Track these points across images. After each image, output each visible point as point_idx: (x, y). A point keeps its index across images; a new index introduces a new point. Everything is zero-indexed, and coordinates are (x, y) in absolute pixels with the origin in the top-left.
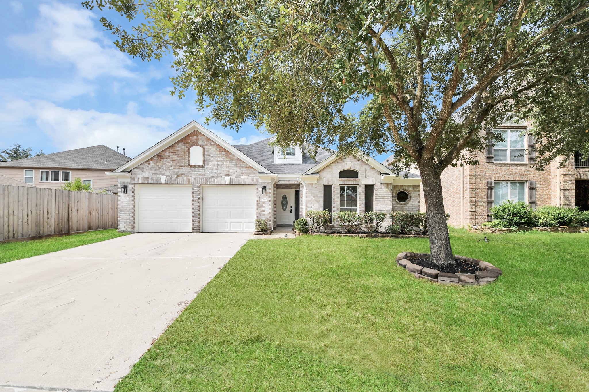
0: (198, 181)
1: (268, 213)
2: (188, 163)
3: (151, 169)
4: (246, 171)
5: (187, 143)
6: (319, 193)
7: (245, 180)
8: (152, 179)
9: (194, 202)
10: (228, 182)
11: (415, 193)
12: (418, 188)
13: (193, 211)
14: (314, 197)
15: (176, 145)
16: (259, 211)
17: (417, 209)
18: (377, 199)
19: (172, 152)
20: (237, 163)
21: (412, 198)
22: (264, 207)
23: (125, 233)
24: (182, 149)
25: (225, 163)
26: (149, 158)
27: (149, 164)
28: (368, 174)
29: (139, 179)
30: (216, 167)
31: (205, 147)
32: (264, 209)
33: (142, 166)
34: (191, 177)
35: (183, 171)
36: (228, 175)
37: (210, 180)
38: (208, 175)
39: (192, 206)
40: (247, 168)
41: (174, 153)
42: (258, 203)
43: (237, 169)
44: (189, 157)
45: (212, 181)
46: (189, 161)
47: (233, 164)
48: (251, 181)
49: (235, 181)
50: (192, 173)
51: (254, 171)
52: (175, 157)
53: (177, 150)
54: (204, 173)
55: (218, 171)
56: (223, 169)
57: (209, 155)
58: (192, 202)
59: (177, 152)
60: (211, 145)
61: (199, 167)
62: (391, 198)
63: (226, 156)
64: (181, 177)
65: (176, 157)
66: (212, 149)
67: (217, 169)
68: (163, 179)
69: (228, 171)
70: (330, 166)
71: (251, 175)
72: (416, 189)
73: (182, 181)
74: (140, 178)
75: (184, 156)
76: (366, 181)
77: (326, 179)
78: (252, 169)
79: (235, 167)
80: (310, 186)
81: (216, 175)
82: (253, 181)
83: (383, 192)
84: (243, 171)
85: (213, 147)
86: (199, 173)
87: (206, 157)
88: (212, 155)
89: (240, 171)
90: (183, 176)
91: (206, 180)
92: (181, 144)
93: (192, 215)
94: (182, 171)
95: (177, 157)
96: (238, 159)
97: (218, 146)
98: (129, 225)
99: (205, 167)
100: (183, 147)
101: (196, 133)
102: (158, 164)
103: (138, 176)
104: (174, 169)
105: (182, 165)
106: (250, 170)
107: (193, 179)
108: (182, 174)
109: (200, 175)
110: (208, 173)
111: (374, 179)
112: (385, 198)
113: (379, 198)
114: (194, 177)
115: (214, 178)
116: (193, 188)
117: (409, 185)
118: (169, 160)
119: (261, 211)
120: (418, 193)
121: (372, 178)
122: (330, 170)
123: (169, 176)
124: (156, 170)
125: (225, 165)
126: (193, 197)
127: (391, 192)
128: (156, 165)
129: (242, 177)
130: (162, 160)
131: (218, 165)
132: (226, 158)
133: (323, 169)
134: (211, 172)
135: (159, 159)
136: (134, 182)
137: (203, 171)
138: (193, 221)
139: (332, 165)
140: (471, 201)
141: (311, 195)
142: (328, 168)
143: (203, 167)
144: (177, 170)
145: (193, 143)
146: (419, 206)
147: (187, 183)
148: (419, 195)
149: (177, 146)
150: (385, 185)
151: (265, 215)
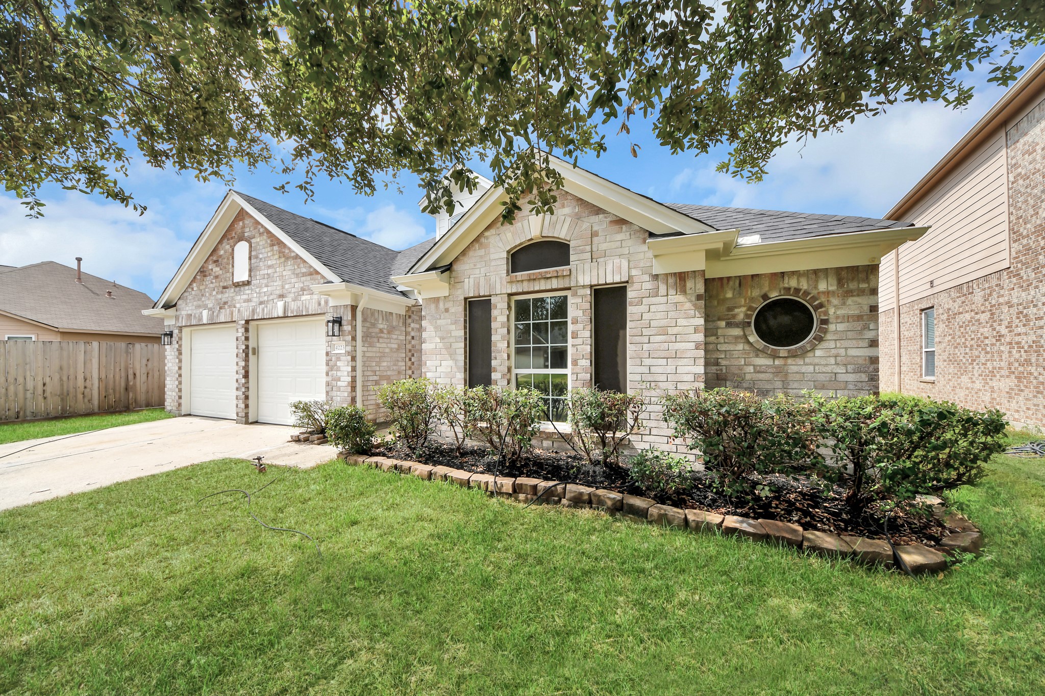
0: (243, 315)
1: (346, 384)
2: (231, 278)
3: (194, 299)
4: (308, 282)
5: (231, 238)
6: (453, 327)
7: (307, 303)
8: (195, 316)
9: (238, 360)
10: (281, 312)
11: (850, 301)
12: (867, 280)
13: (238, 376)
14: (442, 339)
15: (220, 245)
16: (329, 379)
17: (864, 377)
18: (638, 339)
19: (215, 261)
20: (296, 268)
21: (832, 327)
22: (338, 370)
24: (226, 252)
25: (277, 270)
26: (193, 278)
27: (193, 289)
28: (601, 244)
30: (266, 281)
31: (253, 241)
32: (339, 374)
33: (186, 294)
34: (235, 307)
35: (226, 296)
36: (282, 296)
37: (258, 310)
38: (255, 300)
40: (311, 274)
41: (217, 262)
42: (328, 358)
43: (295, 280)
44: (233, 265)
45: (260, 312)
46: (233, 274)
47: (289, 269)
48: (317, 306)
49: (292, 308)
50: (236, 298)
51: (322, 281)
52: (218, 270)
53: (221, 256)
54: (250, 296)
55: (269, 289)
56: (275, 284)
57: (257, 257)
58: (235, 360)
59: (220, 260)
60: (260, 235)
61: (244, 284)
62: (696, 331)
63: (280, 252)
64: (224, 308)
66: (261, 243)
67: (267, 286)
68: (205, 316)
69: (283, 287)
70: (483, 240)
72: (853, 286)
73: (225, 316)
75: (227, 266)
76: (595, 273)
77: (472, 280)
78: (319, 277)
79: (293, 276)
81: (266, 298)
82: (319, 304)
83: (662, 308)
84: (303, 283)
85: (261, 238)
86: (244, 297)
87: (253, 261)
88: (261, 256)
89: (299, 285)
90: (227, 307)
91: (253, 311)
92: (225, 243)
93: (235, 385)
95: (220, 269)
96: (297, 257)
97: (269, 233)
98: (174, 401)
99: (252, 283)
100: (227, 247)
101: (240, 216)
102: (201, 287)
103: (182, 313)
104: (217, 293)
105: (226, 284)
106: (315, 280)
107: (237, 310)
108: (225, 303)
109: (245, 301)
110: (255, 295)
111: (625, 264)
112: (670, 331)
113: (645, 332)
114: (238, 306)
115: (263, 306)
116: (237, 330)
117: (816, 272)
118: (212, 277)
119: (334, 380)
120: (865, 301)
121: (617, 261)
122: (482, 252)
123: (211, 309)
124: (198, 300)
125: (278, 274)
126: (237, 347)
127: (696, 307)
128: (199, 289)
129: (303, 298)
130: (205, 279)
131: (269, 276)
132: (280, 257)
133: (464, 253)
134: (260, 293)
135: (202, 277)
136: (179, 325)
137: (250, 292)
138: (237, 397)
139: (486, 234)
141: (433, 334)
142: (477, 246)
143: (248, 283)
144: (220, 296)
145: (238, 236)
146: (875, 360)
147: (230, 319)
148: (874, 309)
149: (221, 248)
150: (671, 280)
151: (342, 389)
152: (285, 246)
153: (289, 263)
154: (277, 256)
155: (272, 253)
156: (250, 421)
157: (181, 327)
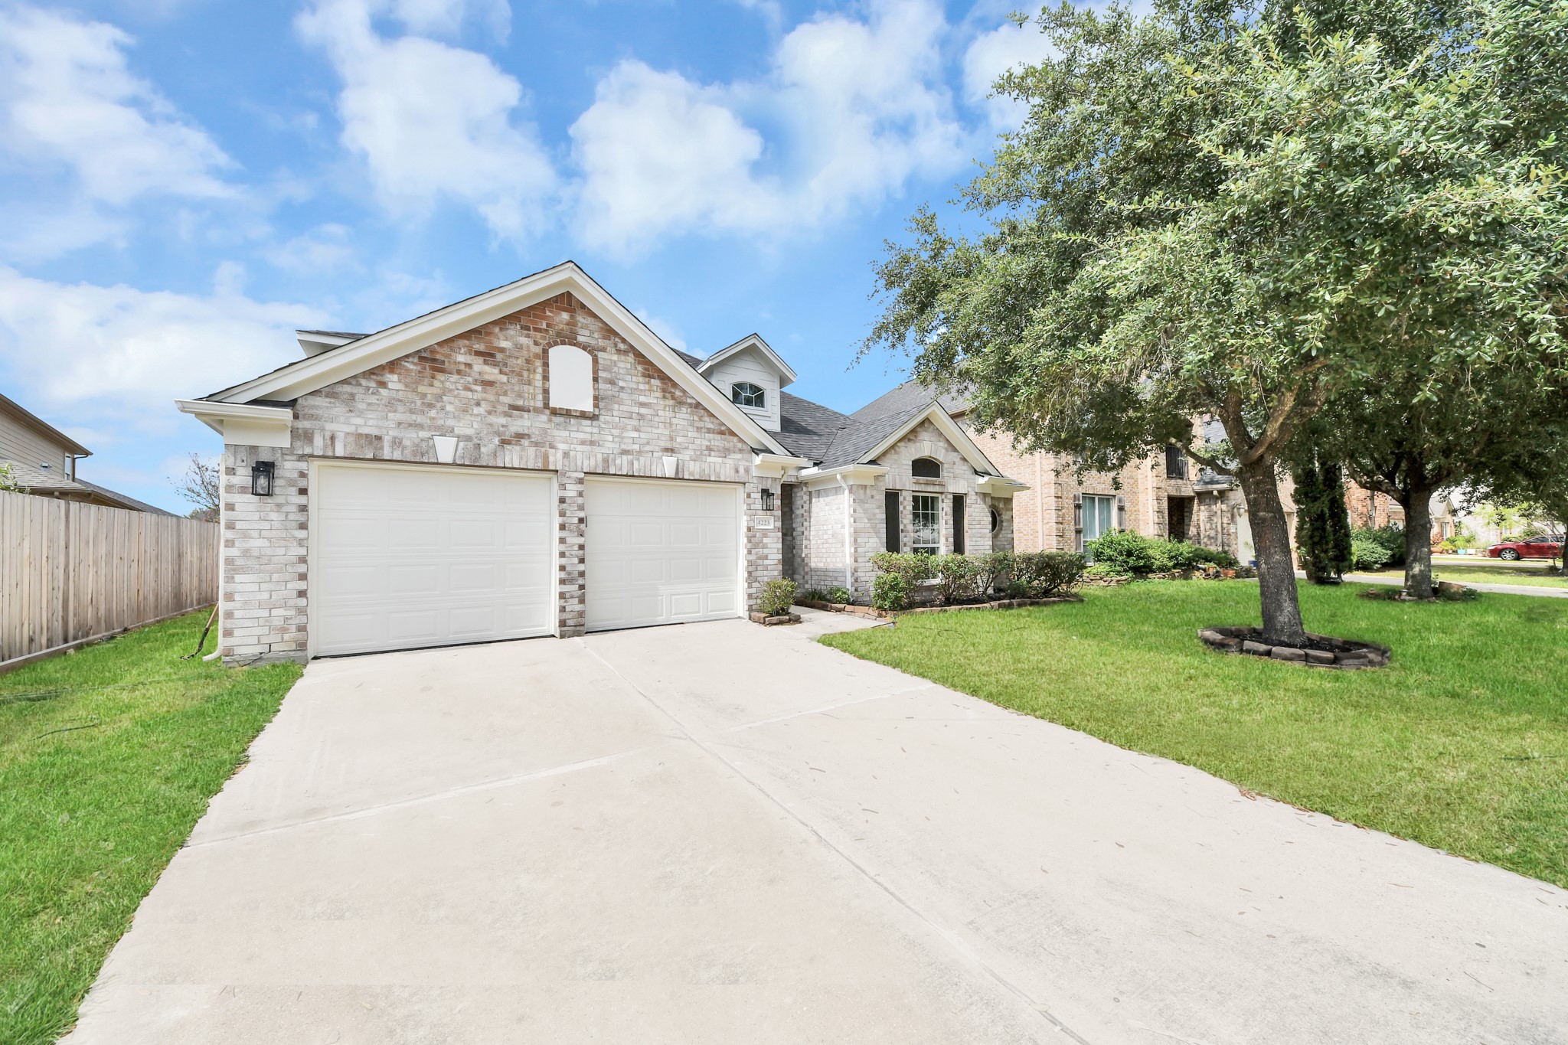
0: (579, 463)
1: (776, 562)
2: (540, 397)
3: (391, 405)
4: (717, 441)
5: (536, 330)
6: (877, 511)
7: (718, 467)
8: (397, 443)
9: (564, 534)
10: (670, 472)
11: (1008, 513)
12: (1011, 505)
13: (564, 561)
14: (869, 520)
15: (497, 330)
16: (752, 557)
17: (1011, 546)
18: (971, 526)
19: (478, 353)
20: (696, 418)
22: (765, 547)
24: (519, 347)
25: (660, 413)
26: (384, 361)
27: (383, 384)
28: (957, 470)
29: (333, 438)
30: (635, 423)
31: (600, 354)
32: (765, 551)
33: (347, 388)
34: (552, 447)
35: (522, 423)
36: (670, 451)
37: (618, 462)
38: (609, 446)
39: (557, 547)
40: (722, 433)
41: (488, 356)
42: (750, 534)
43: (695, 434)
44: (546, 378)
45: (622, 464)
46: (546, 392)
47: (683, 417)
48: (733, 472)
49: (691, 469)
50: (556, 433)
51: (740, 445)
52: (491, 373)
53: (502, 350)
54: (596, 438)
55: (642, 435)
56: (655, 431)
57: (612, 382)
58: (557, 534)
59: (499, 356)
60: (619, 351)
61: (583, 415)
62: (990, 524)
63: (664, 391)
64: (518, 443)
65: (496, 371)
66: (622, 365)
67: (637, 430)
68: (446, 449)
69: (672, 439)
70: (895, 449)
71: (733, 456)
72: (1008, 506)
73: (521, 458)
74: (340, 436)
75: (525, 374)
76: (953, 486)
77: (890, 477)
78: (735, 439)
79: (690, 429)
80: (862, 492)
81: (636, 447)
82: (737, 471)
83: (979, 510)
84: (710, 441)
85: (623, 358)
86: (581, 436)
87: (602, 385)
88: (621, 384)
89: (703, 441)
90: (525, 442)
91: (606, 461)
92: (514, 330)
93: (556, 575)
94: (519, 422)
95: (501, 372)
96: (698, 405)
97: (639, 356)
98: (284, 630)
99: (602, 418)
100: (523, 340)
101: (566, 301)
102: (421, 389)
103: (330, 427)
104: (489, 413)
105: (520, 403)
106: (729, 442)
107: (560, 455)
108: (520, 436)
109: (583, 443)
110: (610, 438)
111: (966, 484)
112: (981, 522)
113: (974, 523)
114: (562, 447)
115: (630, 457)
116: (563, 486)
117: (1000, 498)
118: (470, 379)
119: (759, 558)
120: (1010, 513)
121: (962, 481)
122: (895, 457)
123: (468, 438)
124: (412, 412)
125: (662, 419)
126: (562, 514)
127: (989, 511)
128: (414, 390)
129: (709, 459)
130: (440, 376)
131: (641, 417)
132: (664, 397)
133: (885, 454)
134: (620, 436)
135: (428, 372)
136: (308, 450)
137: (595, 430)
138: (562, 596)
139: (899, 444)
141: (861, 515)
142: (894, 452)
143: (593, 417)
144: (503, 420)
145: (558, 334)
146: (1013, 538)
147: (540, 466)
148: (1012, 517)
149: (501, 336)
150: (982, 497)
151: (770, 568)
152: (675, 385)
153: (684, 410)
154: (659, 394)
155: (647, 387)
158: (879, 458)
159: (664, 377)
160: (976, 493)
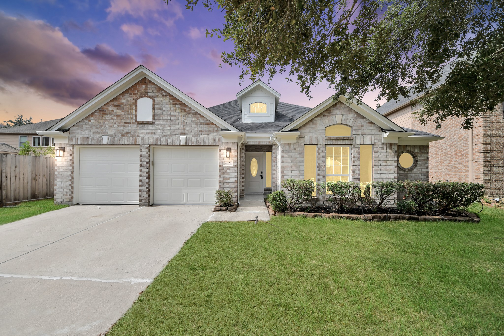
0: (147, 141)
2: (134, 118)
3: (91, 127)
4: (205, 128)
5: (134, 94)
6: (299, 156)
7: (205, 139)
8: (93, 139)
9: (141, 168)
10: (183, 142)
11: (423, 155)
12: (426, 150)
13: (141, 178)
14: (292, 161)
15: (121, 97)
16: (221, 179)
17: (425, 177)
18: (377, 164)
19: (116, 106)
20: (195, 119)
21: (418, 163)
22: (228, 174)
23: (62, 205)
24: (128, 101)
25: (180, 118)
26: (90, 114)
27: (90, 121)
28: (365, 130)
29: (77, 139)
30: (169, 124)
31: (156, 99)
32: (228, 176)
33: (81, 123)
34: (138, 136)
35: (128, 128)
36: (183, 134)
37: (162, 140)
38: (159, 133)
39: (139, 173)
40: (208, 124)
41: (118, 106)
42: (221, 168)
43: (195, 126)
44: (136, 111)
45: (163, 141)
46: (136, 116)
47: (189, 119)
48: (212, 141)
49: (193, 140)
50: (139, 131)
51: (216, 129)
52: (119, 112)
53: (123, 103)
54: (154, 131)
55: (172, 128)
56: (177, 126)
57: (160, 109)
58: (139, 168)
59: (122, 106)
60: (163, 96)
61: (148, 123)
62: (395, 162)
63: (181, 109)
64: (127, 136)
65: (120, 111)
66: (164, 101)
67: (170, 126)
68: (105, 139)
69: (184, 129)
70: (314, 121)
71: (213, 134)
72: (423, 151)
73: (127, 141)
74: (79, 138)
75: (130, 111)
76: (362, 140)
77: (308, 137)
78: (214, 126)
79: (193, 123)
80: (287, 147)
81: (169, 133)
82: (214, 140)
83: (385, 154)
84: (202, 128)
85: (165, 98)
86: (148, 131)
87: (156, 111)
88: (164, 109)
89: (198, 129)
90: (129, 135)
91: (157, 140)
92: (127, 96)
93: (139, 183)
94: (127, 128)
95: (122, 111)
96: (196, 113)
97: (172, 97)
98: (66, 195)
99: (156, 123)
100: (130, 99)
101: (145, 81)
102: (100, 121)
103: (77, 136)
104: (118, 126)
105: (128, 121)
106: (211, 128)
107: (140, 138)
108: (127, 133)
109: (149, 133)
110: (159, 131)
111: (373, 138)
112: (387, 162)
113: (379, 162)
114: (141, 136)
115: (167, 138)
116: (141, 150)
117: (415, 146)
118: (113, 115)
119: (225, 179)
120: (425, 155)
121: (370, 136)
122: (313, 126)
123: (112, 135)
124: (97, 129)
125: (180, 121)
126: (141, 161)
127: (395, 155)
128: (98, 122)
129: (201, 136)
130: (105, 116)
131: (171, 121)
132: (181, 112)
133: (304, 125)
134: (163, 130)
135: (101, 115)
136: (72, 143)
137: (153, 128)
138: (140, 191)
139: (316, 119)
140: (484, 166)
141: (288, 159)
142: (311, 123)
143: (152, 123)
144: (122, 128)
145: (141, 94)
146: (428, 172)
147: (133, 143)
148: (428, 158)
149: (123, 99)
150: (388, 145)
151: (230, 184)
152: (186, 106)
153: (190, 116)
154: (179, 111)
155: (174, 108)
156: (151, 204)
157: (73, 145)
158: (300, 128)
159: (181, 104)
160: (383, 144)
